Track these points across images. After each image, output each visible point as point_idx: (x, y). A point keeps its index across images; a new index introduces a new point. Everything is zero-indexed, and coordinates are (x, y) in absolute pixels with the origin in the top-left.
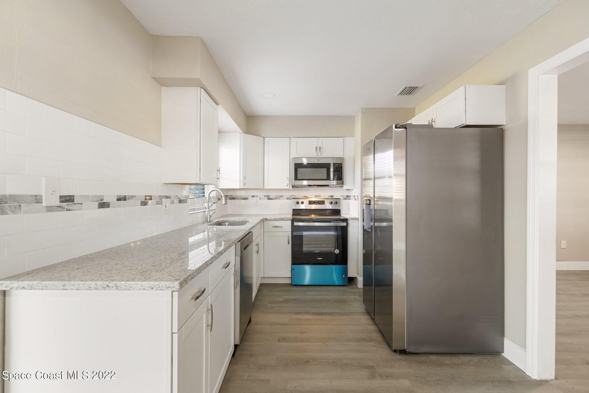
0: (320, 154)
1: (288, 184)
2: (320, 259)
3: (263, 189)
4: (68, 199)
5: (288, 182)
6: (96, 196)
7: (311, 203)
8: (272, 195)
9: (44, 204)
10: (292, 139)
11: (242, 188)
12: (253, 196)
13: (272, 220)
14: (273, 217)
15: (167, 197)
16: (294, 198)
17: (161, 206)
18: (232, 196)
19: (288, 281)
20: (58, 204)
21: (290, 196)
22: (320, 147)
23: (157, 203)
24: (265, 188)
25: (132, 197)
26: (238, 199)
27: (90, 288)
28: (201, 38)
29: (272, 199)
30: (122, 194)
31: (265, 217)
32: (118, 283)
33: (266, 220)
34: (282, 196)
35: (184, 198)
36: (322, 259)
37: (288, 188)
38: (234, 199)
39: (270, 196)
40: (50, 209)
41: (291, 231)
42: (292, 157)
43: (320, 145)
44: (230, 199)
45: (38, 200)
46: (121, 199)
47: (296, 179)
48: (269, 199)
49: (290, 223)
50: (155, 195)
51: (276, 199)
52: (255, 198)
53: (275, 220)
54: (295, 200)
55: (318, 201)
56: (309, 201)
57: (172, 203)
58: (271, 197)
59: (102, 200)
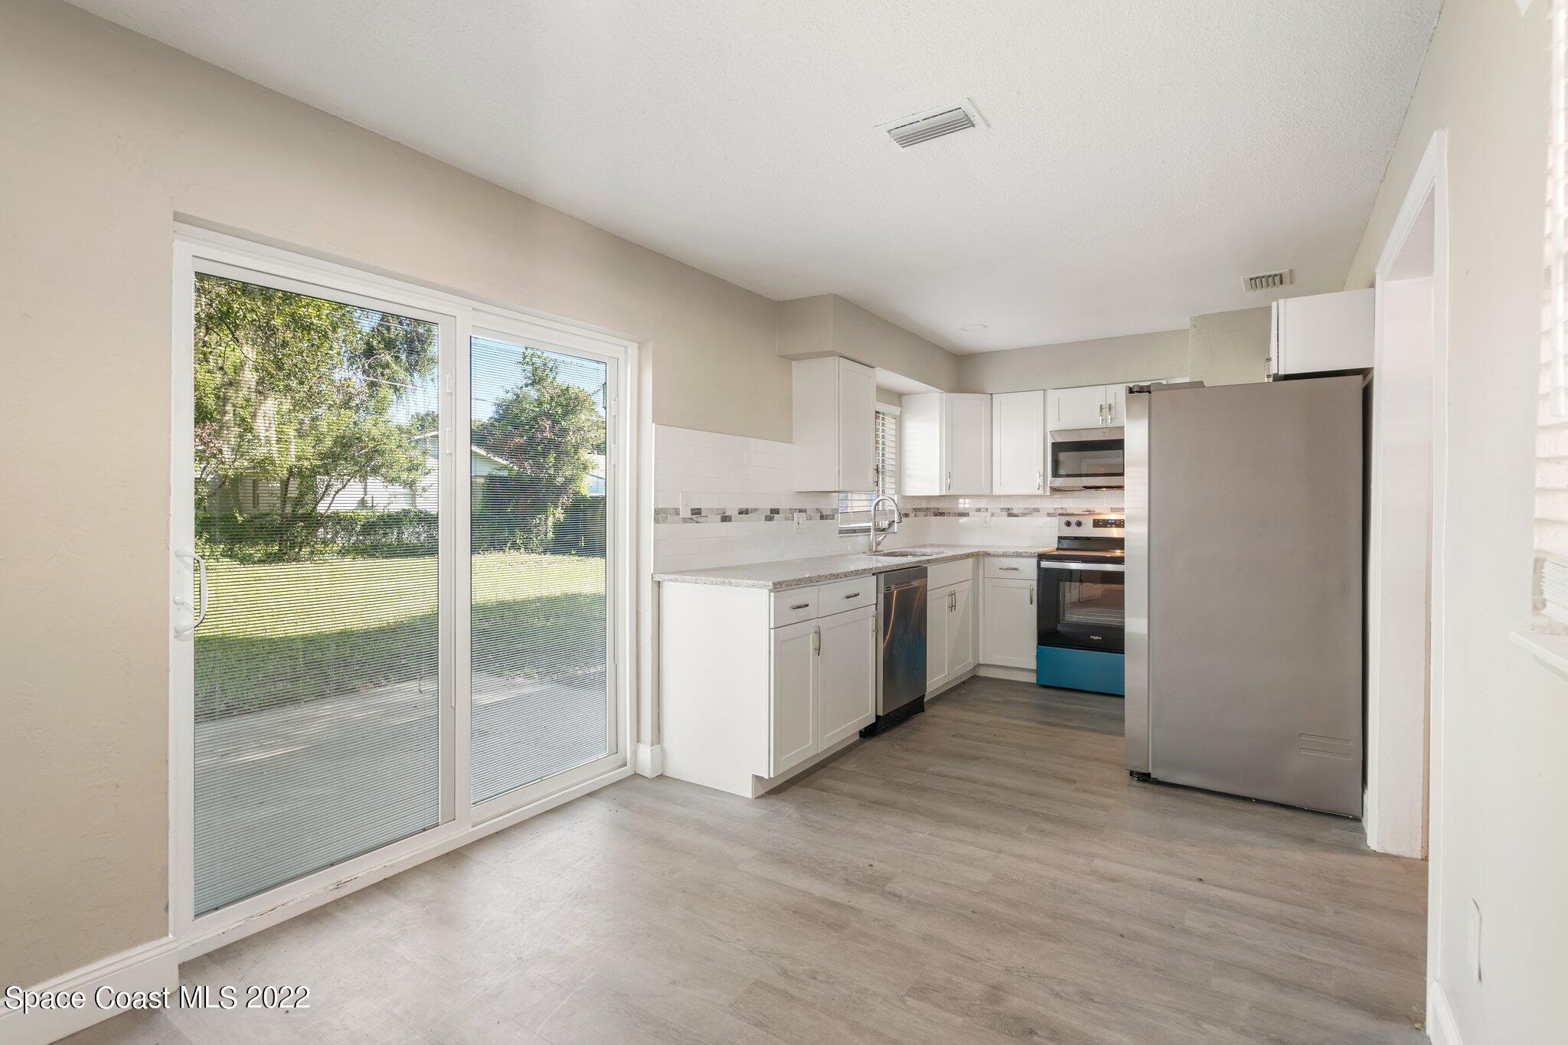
0: (1111, 419)
1: (1041, 484)
2: (1097, 638)
3: (991, 497)
4: (697, 512)
5: (1039, 481)
6: (719, 509)
7: (1097, 524)
8: (1017, 507)
9: (681, 516)
10: (1050, 393)
11: (944, 494)
12: (979, 510)
13: (994, 556)
14: (1000, 551)
15: (801, 511)
16: (1060, 515)
17: (792, 521)
18: (938, 509)
19: (1032, 678)
20: (690, 516)
21: (1055, 509)
22: (1110, 405)
23: (787, 519)
24: (994, 493)
25: (755, 510)
26: (949, 514)
27: (712, 583)
28: (835, 295)
29: (1016, 516)
30: (744, 506)
31: (986, 550)
32: (731, 581)
33: (988, 554)
34: (1037, 510)
35: (829, 513)
36: (1100, 638)
37: (1041, 492)
38: (942, 514)
39: (1012, 509)
40: (685, 520)
41: (1036, 578)
42: (1050, 427)
43: (1111, 401)
44: (935, 515)
45: (677, 512)
46: (743, 512)
47: (1056, 474)
48: (1010, 515)
49: (1034, 561)
50: (783, 507)
51: (1024, 515)
52: (982, 514)
53: (1005, 555)
54: (1062, 517)
55: (1116, 520)
56: (1094, 520)
57: (810, 518)
58: (1014, 512)
59: (724, 513)
